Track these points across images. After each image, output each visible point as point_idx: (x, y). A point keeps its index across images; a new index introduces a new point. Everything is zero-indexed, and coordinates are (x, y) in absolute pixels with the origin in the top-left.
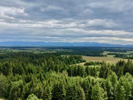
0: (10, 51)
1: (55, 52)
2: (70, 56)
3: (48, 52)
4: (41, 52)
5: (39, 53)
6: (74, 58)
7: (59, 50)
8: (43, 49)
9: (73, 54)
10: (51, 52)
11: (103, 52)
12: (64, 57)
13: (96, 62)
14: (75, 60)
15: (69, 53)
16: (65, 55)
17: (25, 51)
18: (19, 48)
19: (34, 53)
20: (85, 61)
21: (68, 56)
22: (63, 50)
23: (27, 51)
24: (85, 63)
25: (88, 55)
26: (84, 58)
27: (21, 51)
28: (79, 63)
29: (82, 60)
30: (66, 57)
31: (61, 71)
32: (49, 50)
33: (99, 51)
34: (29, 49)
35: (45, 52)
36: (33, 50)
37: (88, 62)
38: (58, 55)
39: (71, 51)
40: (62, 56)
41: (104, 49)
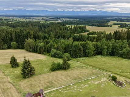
0: (17, 20)
1: (60, 22)
2: (75, 26)
3: (54, 22)
4: (47, 22)
5: (45, 22)
6: (78, 28)
7: (64, 19)
8: (48, 19)
9: (79, 24)
10: (57, 22)
11: (110, 22)
12: (69, 27)
13: (97, 32)
14: (80, 30)
15: (75, 23)
16: (71, 25)
17: (31, 20)
18: (24, 17)
19: (40, 22)
20: (89, 31)
21: (73, 26)
22: (68, 19)
23: (33, 20)
24: (88, 32)
25: (93, 25)
26: (88, 28)
27: (28, 20)
28: (83, 33)
29: (86, 30)
30: (72, 27)
31: (68, 38)
32: (54, 20)
33: (105, 21)
34: (34, 18)
35: (51, 22)
36: (38, 19)
37: (91, 31)
38: (63, 25)
39: (76, 20)
40: (67, 26)
41: (112, 18)
